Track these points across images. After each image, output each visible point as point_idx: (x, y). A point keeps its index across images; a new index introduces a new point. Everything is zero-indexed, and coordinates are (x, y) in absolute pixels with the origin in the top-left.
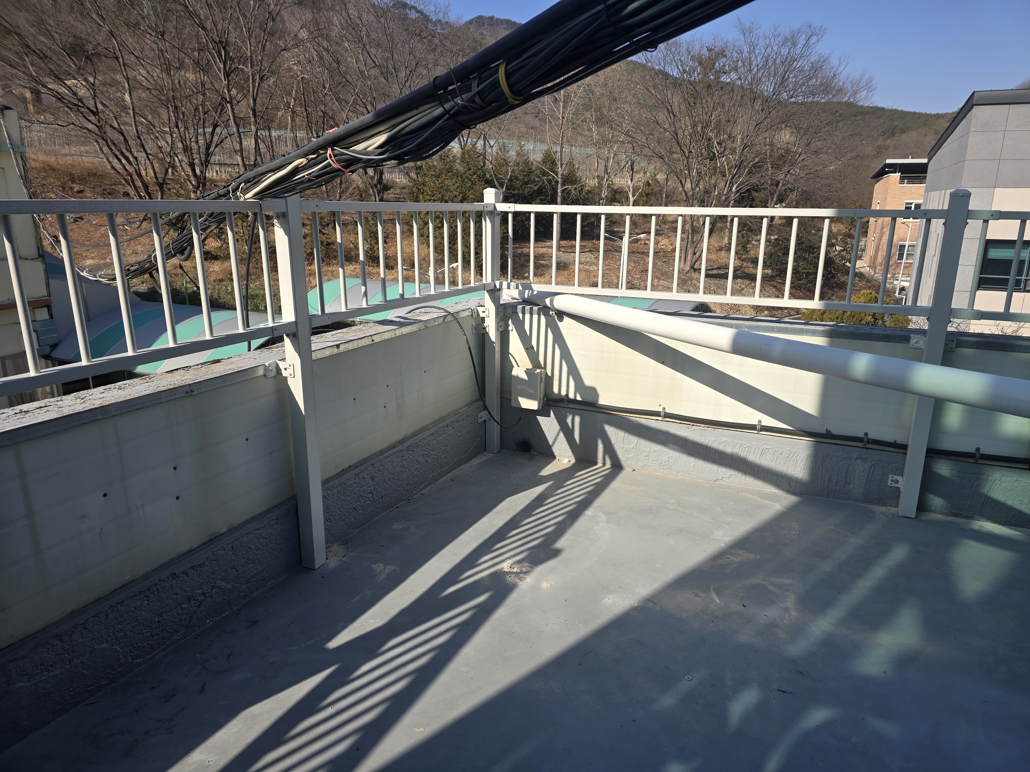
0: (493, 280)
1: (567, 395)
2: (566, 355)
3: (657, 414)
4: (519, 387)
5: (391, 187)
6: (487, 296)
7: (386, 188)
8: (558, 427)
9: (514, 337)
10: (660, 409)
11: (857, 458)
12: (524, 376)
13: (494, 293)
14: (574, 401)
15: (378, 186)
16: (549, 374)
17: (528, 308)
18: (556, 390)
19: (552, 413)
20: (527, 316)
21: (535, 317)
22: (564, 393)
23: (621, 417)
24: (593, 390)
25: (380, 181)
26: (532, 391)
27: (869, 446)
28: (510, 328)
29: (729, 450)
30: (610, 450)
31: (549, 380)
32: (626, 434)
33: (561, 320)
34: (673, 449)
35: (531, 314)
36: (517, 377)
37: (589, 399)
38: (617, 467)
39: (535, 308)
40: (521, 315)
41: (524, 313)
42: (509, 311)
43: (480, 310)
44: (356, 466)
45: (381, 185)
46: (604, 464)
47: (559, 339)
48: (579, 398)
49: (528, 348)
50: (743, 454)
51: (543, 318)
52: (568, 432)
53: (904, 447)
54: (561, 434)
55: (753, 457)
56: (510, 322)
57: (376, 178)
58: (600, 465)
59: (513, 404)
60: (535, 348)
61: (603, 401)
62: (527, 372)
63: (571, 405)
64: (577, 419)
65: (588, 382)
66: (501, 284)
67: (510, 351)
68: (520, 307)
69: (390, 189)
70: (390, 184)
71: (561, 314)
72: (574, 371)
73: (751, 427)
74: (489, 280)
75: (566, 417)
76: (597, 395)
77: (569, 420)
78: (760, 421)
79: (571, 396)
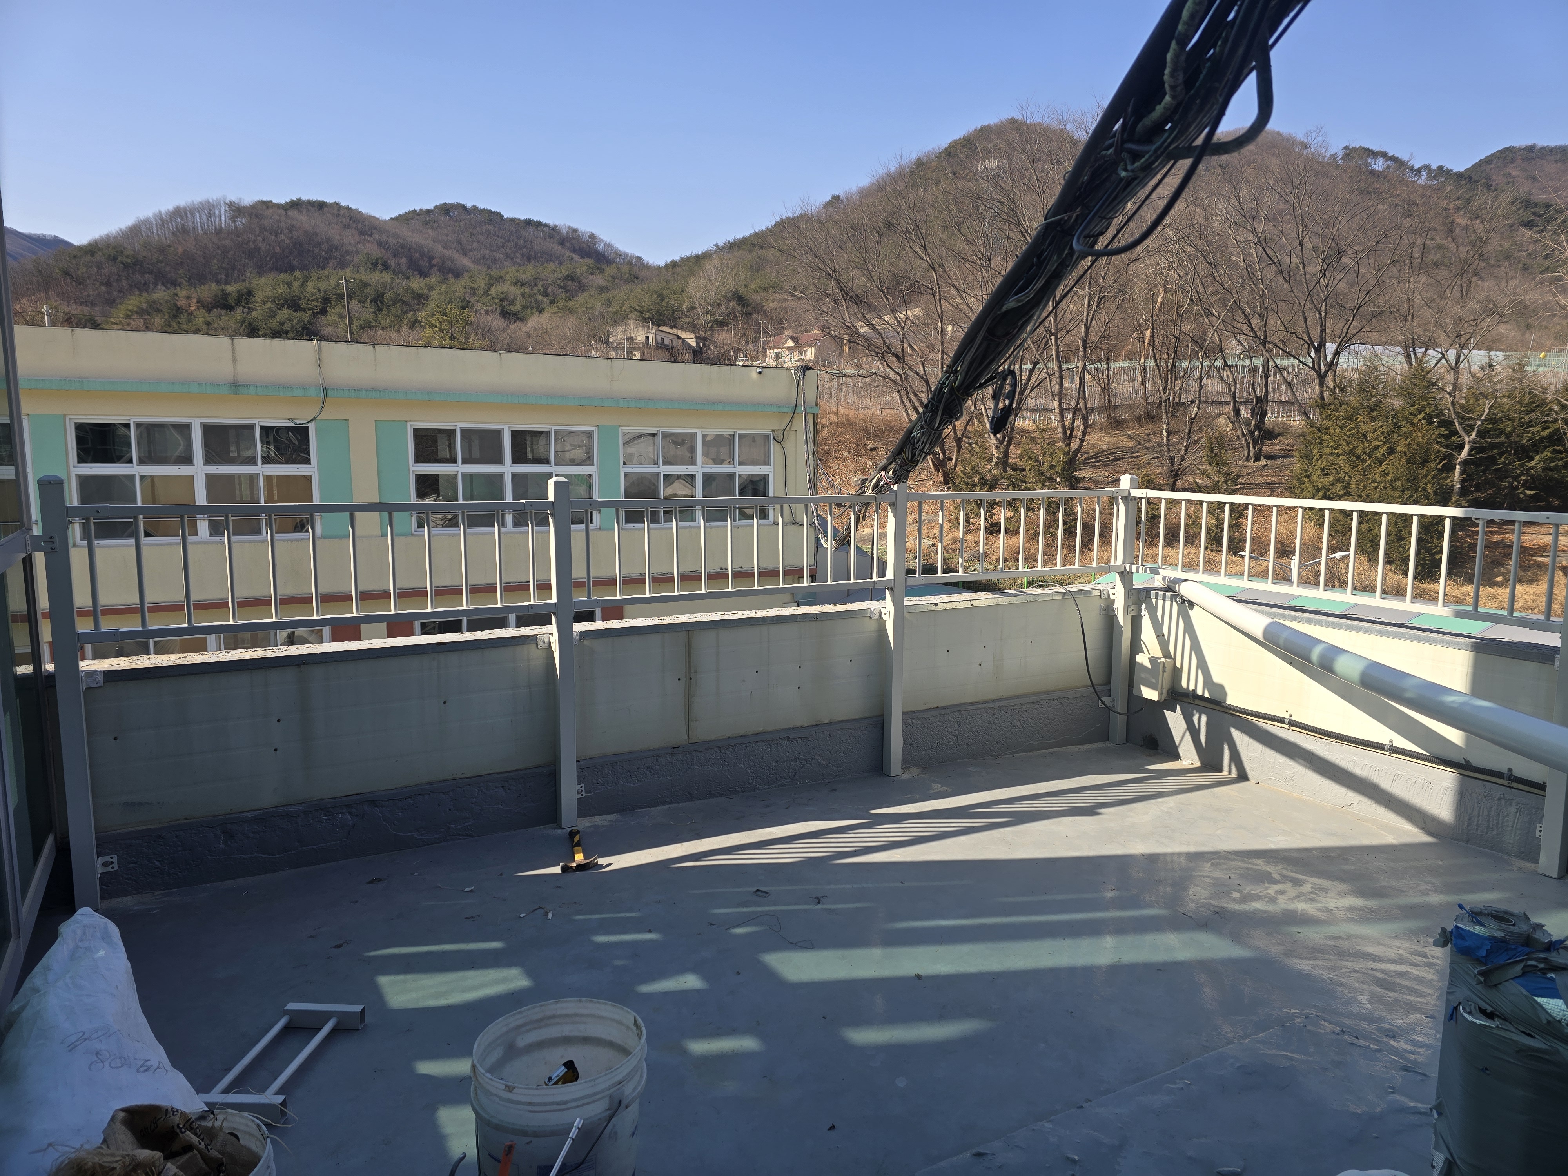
0: (1124, 563)
1: (1194, 691)
2: (1196, 647)
3: (1281, 720)
4: (1143, 676)
5: (1280, 434)
6: (1117, 578)
7: (1270, 435)
8: (1184, 726)
9: (1146, 623)
10: (1286, 716)
11: (1500, 799)
12: (1148, 664)
13: (1126, 576)
14: (1202, 698)
15: (1256, 433)
16: (1178, 665)
17: (1161, 593)
18: (1184, 684)
19: (1178, 708)
20: (1160, 602)
21: (1168, 603)
22: (1192, 687)
23: (1246, 720)
24: (1221, 687)
25: (1260, 426)
26: (1154, 681)
27: (1514, 785)
28: (1143, 613)
29: (1358, 771)
30: (1236, 758)
31: (1176, 673)
32: (1251, 740)
33: (1192, 609)
34: (1298, 763)
35: (1164, 600)
36: (1142, 665)
37: (1217, 697)
38: (1243, 777)
39: (1168, 594)
40: (1154, 600)
41: (1157, 599)
42: (1143, 595)
43: (1111, 591)
44: (943, 708)
45: (1260, 432)
46: (1230, 773)
47: (1190, 629)
48: (1207, 695)
49: (1160, 636)
50: (1375, 779)
51: (1175, 604)
52: (1194, 732)
53: (1542, 787)
54: (1188, 734)
55: (1385, 784)
56: (1143, 607)
57: (1253, 423)
58: (1225, 772)
59: (1135, 692)
60: (1166, 636)
61: (1231, 701)
62: (1153, 660)
63: (1197, 702)
64: (1204, 718)
65: (1216, 679)
66: (1131, 567)
67: (1143, 637)
68: (1153, 592)
69: (1277, 438)
70: (1277, 430)
71: (1191, 604)
72: (1202, 665)
73: (1380, 747)
74: (1120, 561)
75: (1193, 715)
76: (1225, 694)
77: (1195, 719)
78: (1391, 741)
79: (1199, 692)
